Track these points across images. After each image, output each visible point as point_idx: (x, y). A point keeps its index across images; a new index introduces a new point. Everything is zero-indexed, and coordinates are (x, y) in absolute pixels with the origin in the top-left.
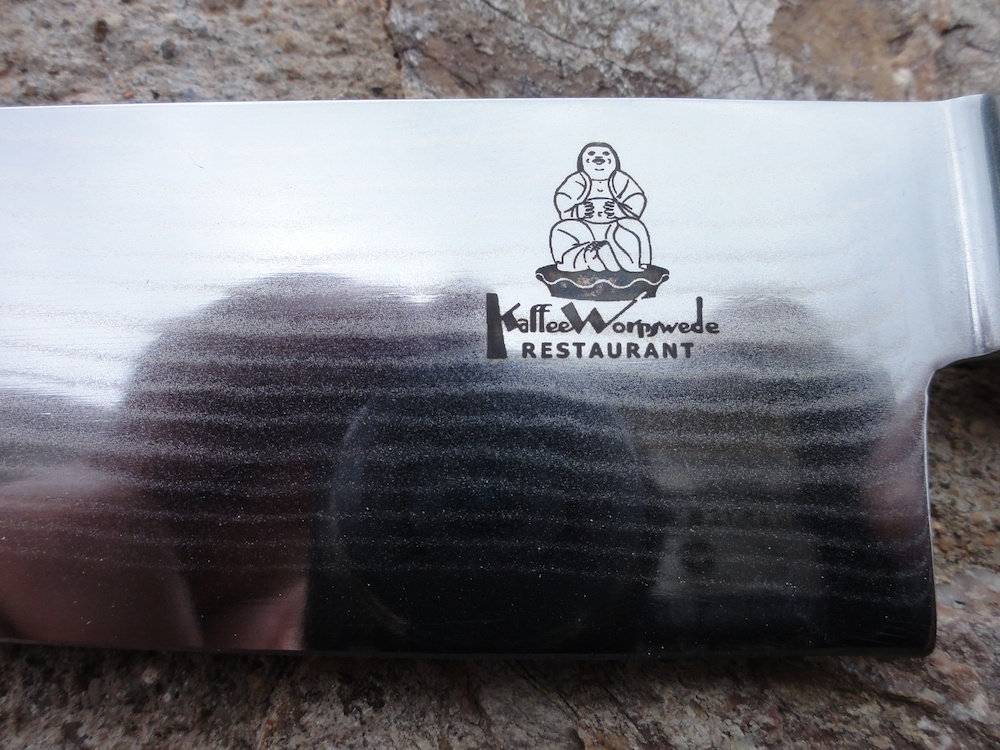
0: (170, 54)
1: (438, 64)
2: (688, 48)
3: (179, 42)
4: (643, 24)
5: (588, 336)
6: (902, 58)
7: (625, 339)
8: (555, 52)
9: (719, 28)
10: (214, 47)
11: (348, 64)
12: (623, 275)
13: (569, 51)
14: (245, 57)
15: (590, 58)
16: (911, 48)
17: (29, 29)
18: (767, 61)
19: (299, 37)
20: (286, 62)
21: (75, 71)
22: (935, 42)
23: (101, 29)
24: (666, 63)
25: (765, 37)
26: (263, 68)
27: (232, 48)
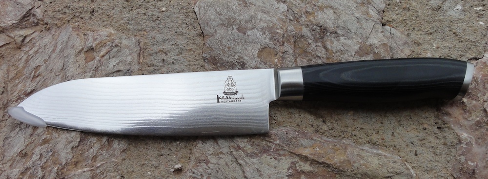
0: (173, 63)
1: (210, 61)
2: (245, 58)
3: (174, 61)
4: (239, 54)
5: (229, 100)
6: (276, 57)
7: (233, 100)
8: (227, 59)
9: (249, 54)
10: (179, 61)
11: (197, 62)
12: (233, 92)
13: (229, 59)
14: (183, 63)
15: (232, 60)
16: (278, 56)
17: (153, 60)
18: (257, 59)
19: (190, 59)
20: (189, 63)
21: (161, 66)
22: (281, 55)
23: (163, 60)
24: (242, 60)
25: (257, 55)
26: (186, 64)
27: (181, 61)
